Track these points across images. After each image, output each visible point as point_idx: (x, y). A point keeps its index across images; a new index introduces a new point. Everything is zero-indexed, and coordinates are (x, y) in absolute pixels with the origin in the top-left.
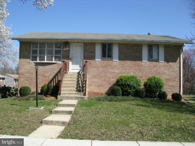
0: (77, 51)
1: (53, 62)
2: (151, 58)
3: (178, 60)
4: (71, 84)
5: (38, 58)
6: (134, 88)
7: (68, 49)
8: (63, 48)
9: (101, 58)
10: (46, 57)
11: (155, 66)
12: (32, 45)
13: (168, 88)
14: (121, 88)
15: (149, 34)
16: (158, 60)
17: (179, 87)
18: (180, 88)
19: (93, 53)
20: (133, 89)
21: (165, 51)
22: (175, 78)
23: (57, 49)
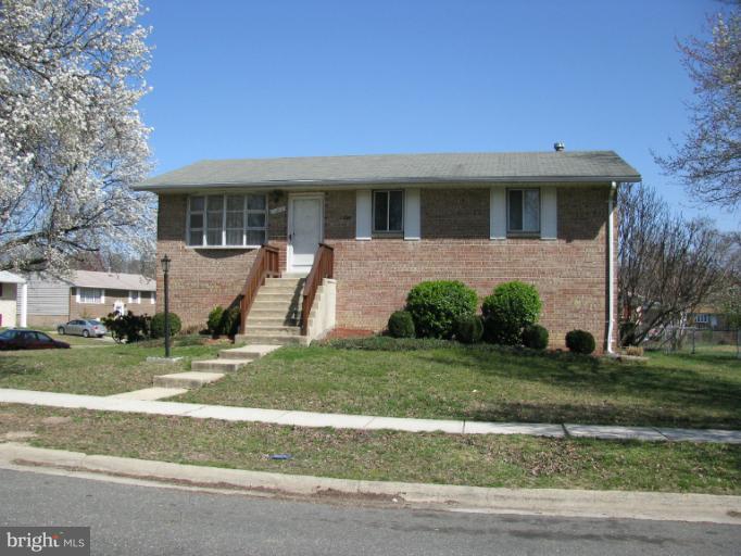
0: (306, 217)
1: (245, 246)
2: (515, 229)
3: (602, 232)
4: (276, 304)
5: (205, 238)
6: (449, 315)
7: (282, 209)
8: (270, 208)
9: (373, 233)
10: (224, 234)
11: (528, 252)
12: (189, 201)
13: (569, 315)
14: (414, 317)
15: (557, 148)
16: (540, 232)
17: (604, 314)
18: (608, 318)
19: (349, 218)
20: (447, 319)
21: (560, 206)
22: (592, 285)
23: (253, 211)
